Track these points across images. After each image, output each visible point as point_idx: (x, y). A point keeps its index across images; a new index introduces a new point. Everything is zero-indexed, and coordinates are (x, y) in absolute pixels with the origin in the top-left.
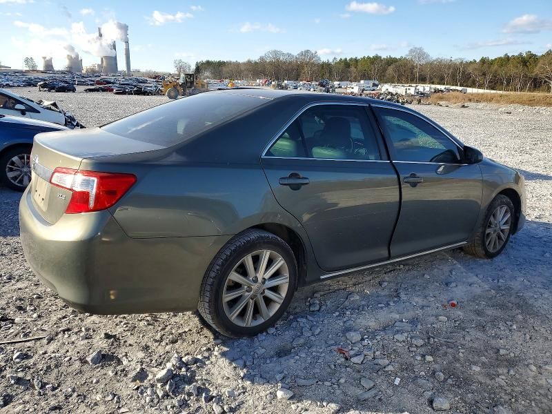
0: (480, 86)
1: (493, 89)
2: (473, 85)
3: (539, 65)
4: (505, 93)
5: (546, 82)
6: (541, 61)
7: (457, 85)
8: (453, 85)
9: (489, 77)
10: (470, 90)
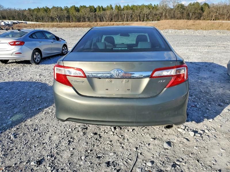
0: (32, 21)
1: (37, 22)
2: (29, 20)
3: (52, 12)
4: (42, 23)
5: (55, 18)
6: (52, 11)
7: (22, 20)
8: (20, 20)
9: (34, 17)
10: (28, 22)
